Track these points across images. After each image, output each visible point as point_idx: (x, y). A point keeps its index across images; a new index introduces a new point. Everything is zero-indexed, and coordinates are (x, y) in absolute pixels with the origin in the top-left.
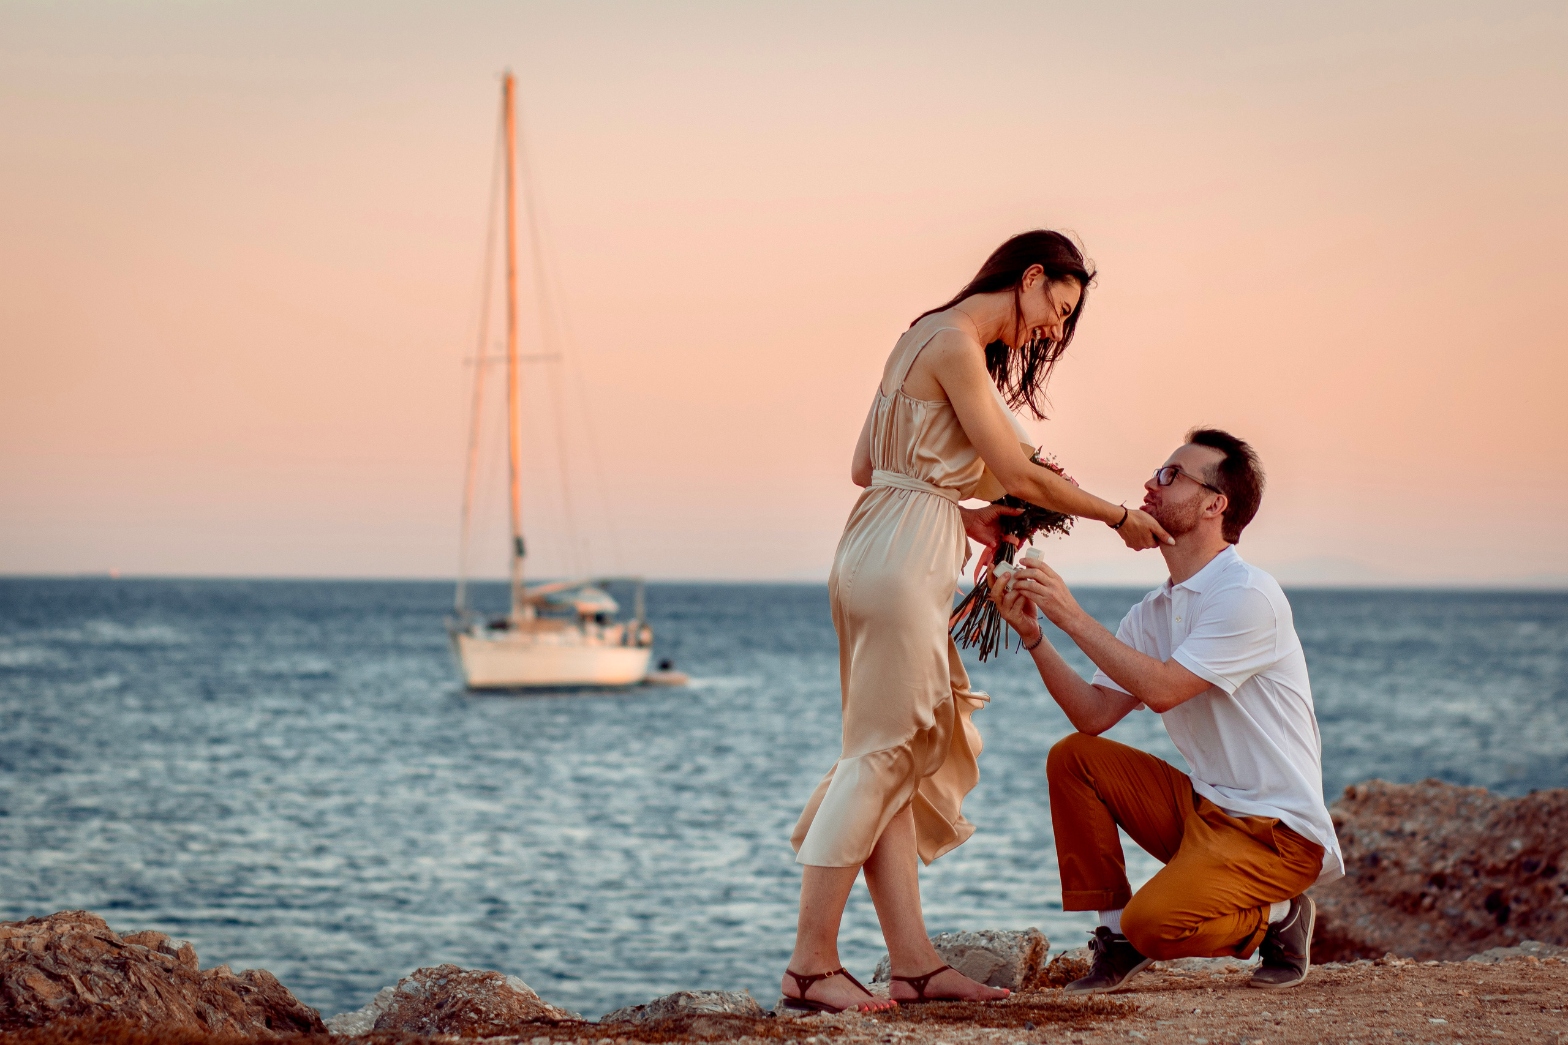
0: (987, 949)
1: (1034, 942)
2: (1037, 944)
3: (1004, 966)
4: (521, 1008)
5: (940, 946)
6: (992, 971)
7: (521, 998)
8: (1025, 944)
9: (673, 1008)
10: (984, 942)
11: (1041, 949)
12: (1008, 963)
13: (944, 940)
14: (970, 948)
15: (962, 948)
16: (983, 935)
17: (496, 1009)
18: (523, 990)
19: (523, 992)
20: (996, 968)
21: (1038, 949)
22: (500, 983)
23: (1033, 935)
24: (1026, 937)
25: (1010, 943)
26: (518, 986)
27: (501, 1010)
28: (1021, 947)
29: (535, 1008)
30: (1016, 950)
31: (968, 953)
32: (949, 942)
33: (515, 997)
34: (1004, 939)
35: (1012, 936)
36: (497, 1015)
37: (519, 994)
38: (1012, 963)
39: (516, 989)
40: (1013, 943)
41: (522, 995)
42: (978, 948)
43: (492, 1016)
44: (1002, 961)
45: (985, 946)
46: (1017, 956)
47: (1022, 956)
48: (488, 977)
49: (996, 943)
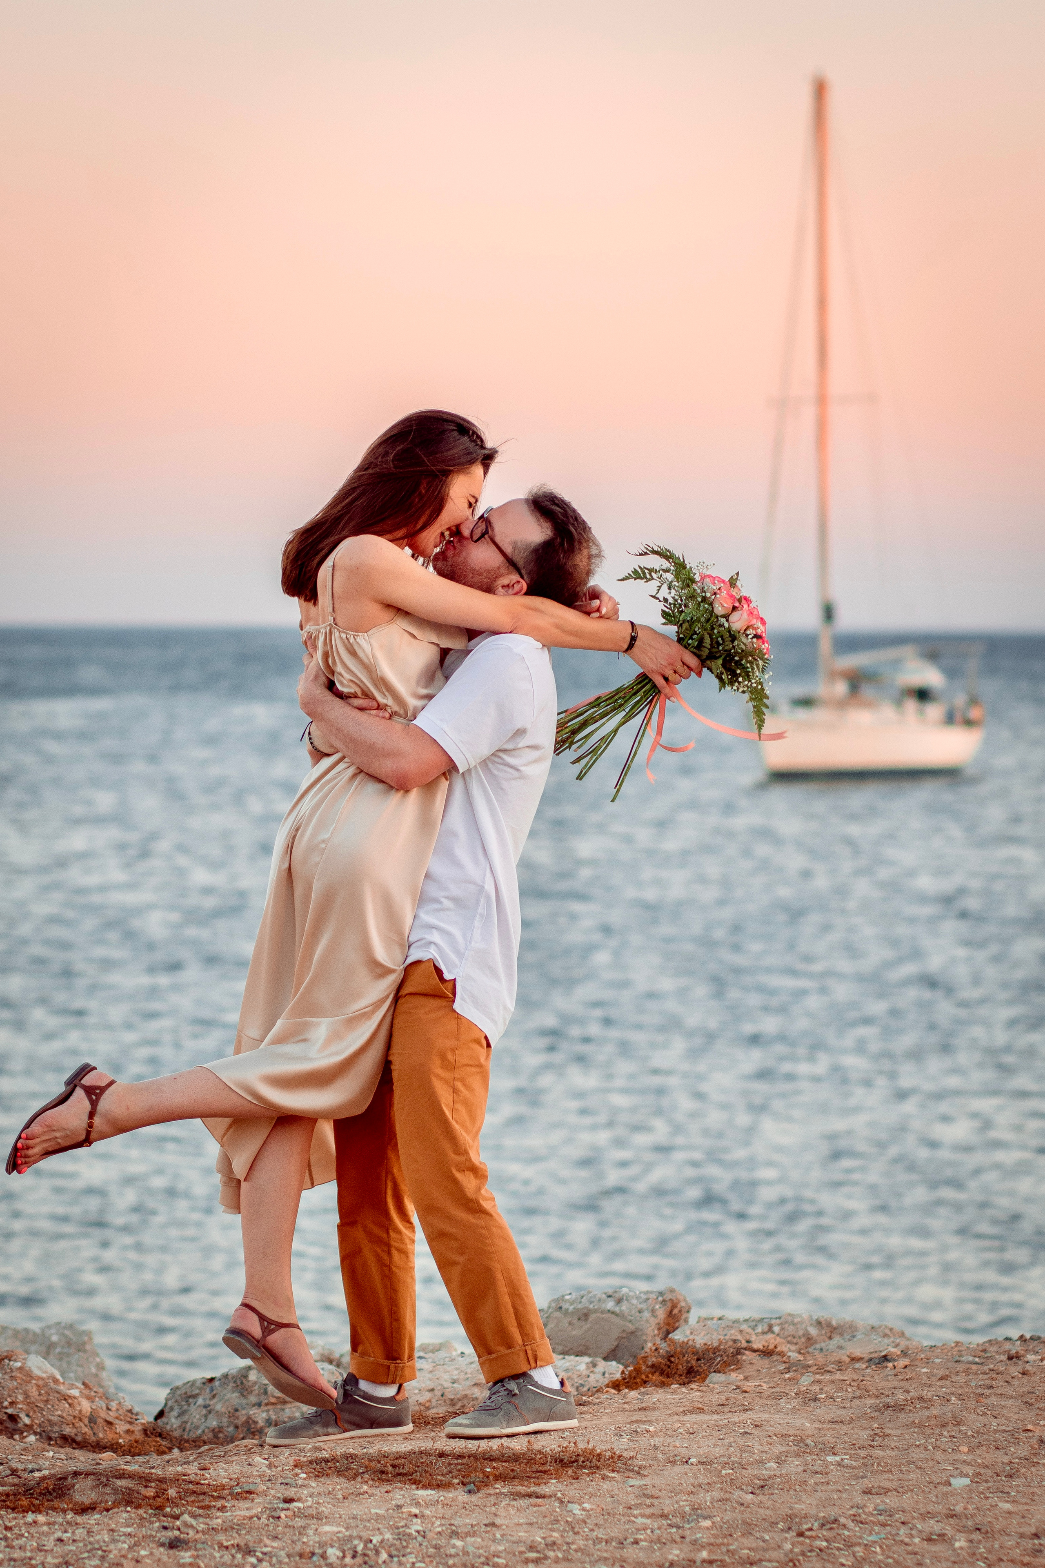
0: (613, 1313)
1: (669, 1304)
2: (674, 1306)
3: (632, 1333)
4: (40, 1395)
5: (561, 1308)
6: (619, 1339)
7: (41, 1383)
8: (657, 1307)
9: (242, 1383)
10: (610, 1305)
11: (680, 1311)
12: (637, 1330)
13: (566, 1301)
14: (595, 1311)
15: (585, 1311)
16: (610, 1296)
17: (10, 1396)
18: (45, 1372)
19: (44, 1375)
20: (624, 1335)
21: (676, 1311)
22: (19, 1364)
23: (668, 1296)
24: (660, 1299)
25: (640, 1306)
26: (39, 1368)
27: (16, 1397)
28: (653, 1311)
29: (57, 1395)
30: (647, 1314)
31: (593, 1317)
32: (572, 1304)
33: (34, 1382)
34: (634, 1301)
35: (644, 1296)
36: (12, 1403)
37: (39, 1378)
38: (642, 1330)
39: (37, 1372)
40: (643, 1306)
41: (42, 1379)
42: (603, 1312)
43: (6, 1404)
44: (630, 1327)
45: (612, 1309)
46: (648, 1321)
47: (653, 1321)
48: (6, 1357)
49: (624, 1307)
